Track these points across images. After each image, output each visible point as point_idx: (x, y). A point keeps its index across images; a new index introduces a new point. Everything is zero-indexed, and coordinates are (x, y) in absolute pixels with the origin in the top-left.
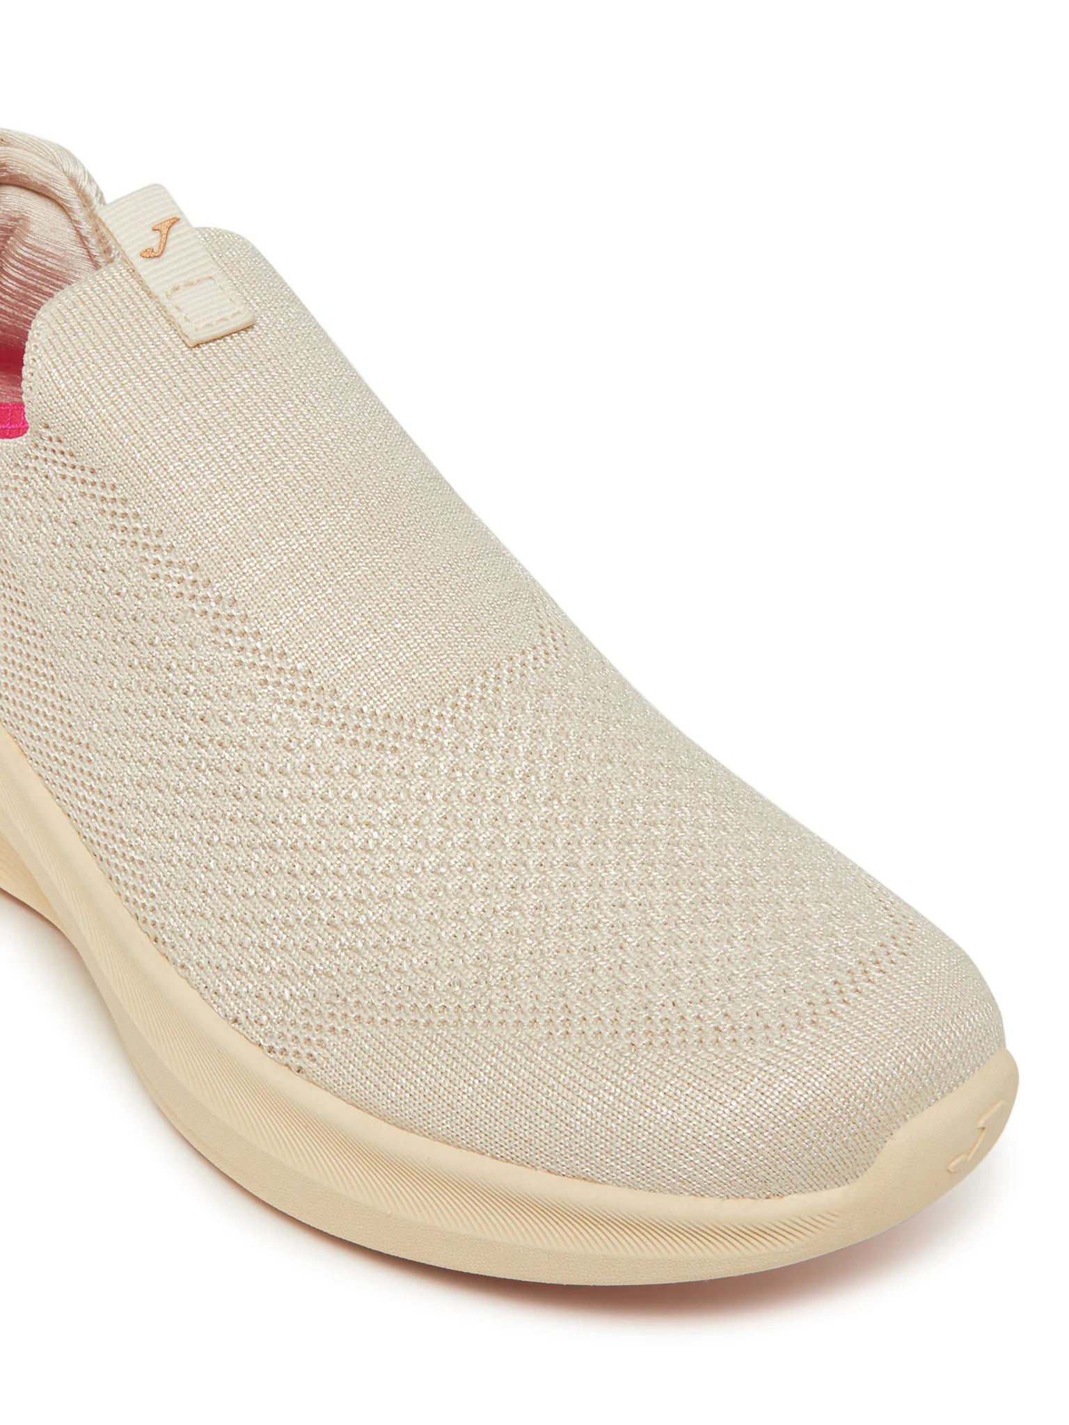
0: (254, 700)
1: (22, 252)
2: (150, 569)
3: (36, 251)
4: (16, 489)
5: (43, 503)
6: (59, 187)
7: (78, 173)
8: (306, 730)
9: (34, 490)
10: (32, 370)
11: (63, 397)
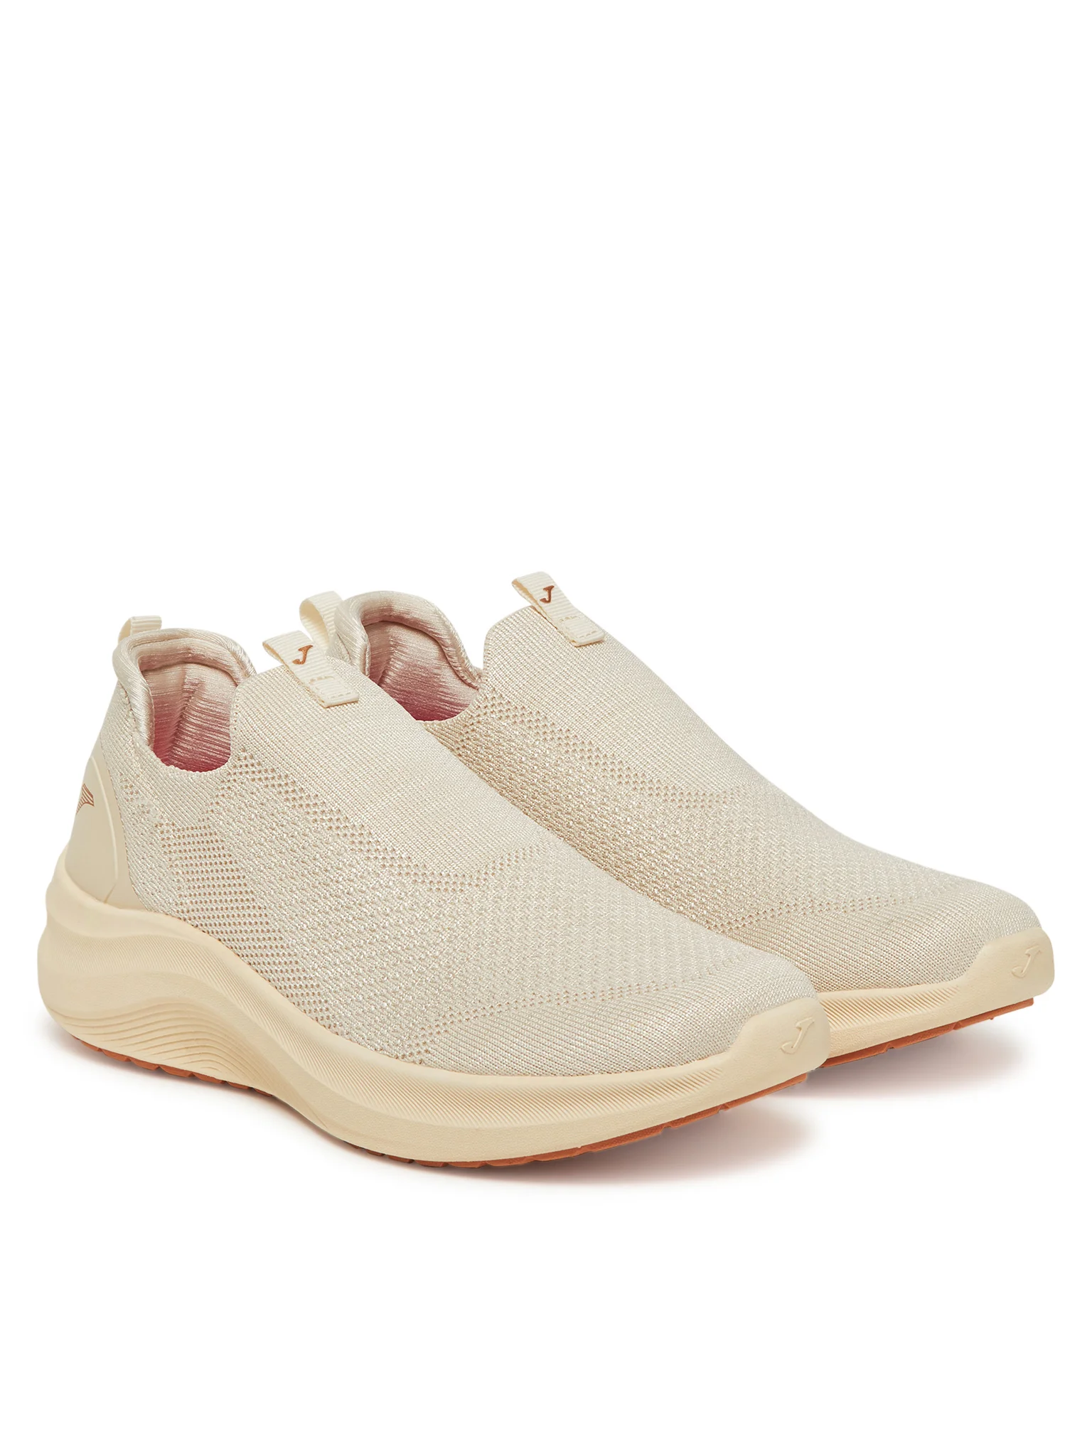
0: (379, 876)
1: (200, 705)
2: (310, 818)
3: (209, 703)
4: (223, 795)
5: (241, 798)
6: (226, 658)
7: (237, 649)
8: (410, 887)
9: (235, 792)
10: (235, 719)
11: (255, 731)
